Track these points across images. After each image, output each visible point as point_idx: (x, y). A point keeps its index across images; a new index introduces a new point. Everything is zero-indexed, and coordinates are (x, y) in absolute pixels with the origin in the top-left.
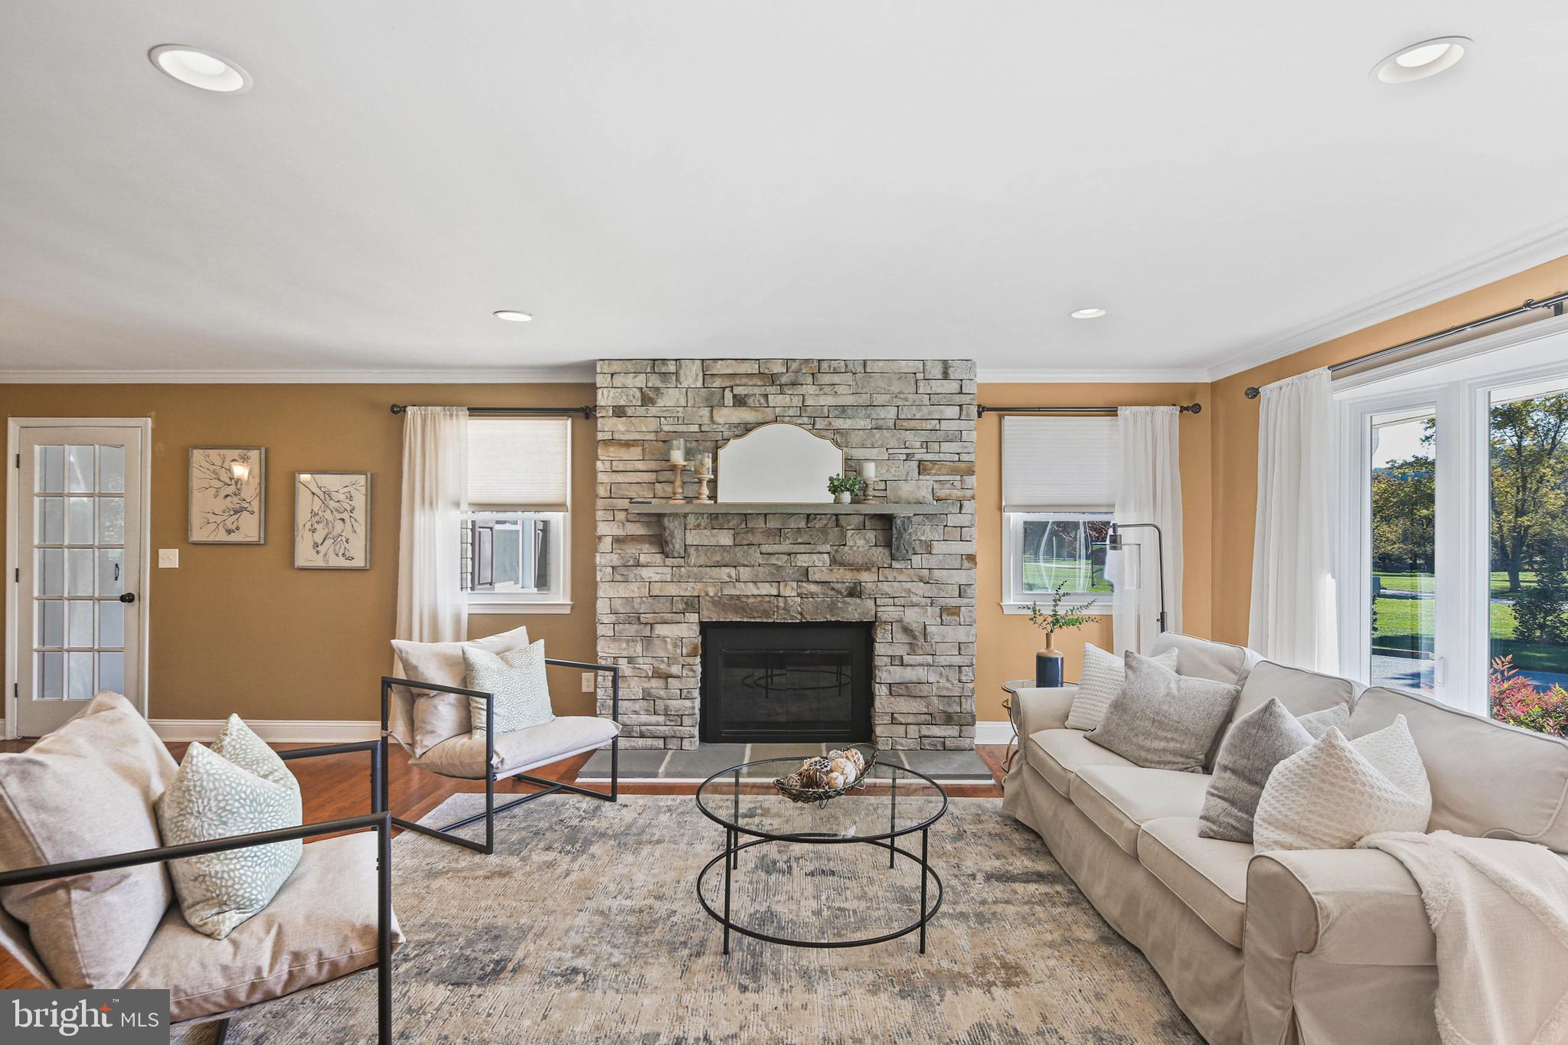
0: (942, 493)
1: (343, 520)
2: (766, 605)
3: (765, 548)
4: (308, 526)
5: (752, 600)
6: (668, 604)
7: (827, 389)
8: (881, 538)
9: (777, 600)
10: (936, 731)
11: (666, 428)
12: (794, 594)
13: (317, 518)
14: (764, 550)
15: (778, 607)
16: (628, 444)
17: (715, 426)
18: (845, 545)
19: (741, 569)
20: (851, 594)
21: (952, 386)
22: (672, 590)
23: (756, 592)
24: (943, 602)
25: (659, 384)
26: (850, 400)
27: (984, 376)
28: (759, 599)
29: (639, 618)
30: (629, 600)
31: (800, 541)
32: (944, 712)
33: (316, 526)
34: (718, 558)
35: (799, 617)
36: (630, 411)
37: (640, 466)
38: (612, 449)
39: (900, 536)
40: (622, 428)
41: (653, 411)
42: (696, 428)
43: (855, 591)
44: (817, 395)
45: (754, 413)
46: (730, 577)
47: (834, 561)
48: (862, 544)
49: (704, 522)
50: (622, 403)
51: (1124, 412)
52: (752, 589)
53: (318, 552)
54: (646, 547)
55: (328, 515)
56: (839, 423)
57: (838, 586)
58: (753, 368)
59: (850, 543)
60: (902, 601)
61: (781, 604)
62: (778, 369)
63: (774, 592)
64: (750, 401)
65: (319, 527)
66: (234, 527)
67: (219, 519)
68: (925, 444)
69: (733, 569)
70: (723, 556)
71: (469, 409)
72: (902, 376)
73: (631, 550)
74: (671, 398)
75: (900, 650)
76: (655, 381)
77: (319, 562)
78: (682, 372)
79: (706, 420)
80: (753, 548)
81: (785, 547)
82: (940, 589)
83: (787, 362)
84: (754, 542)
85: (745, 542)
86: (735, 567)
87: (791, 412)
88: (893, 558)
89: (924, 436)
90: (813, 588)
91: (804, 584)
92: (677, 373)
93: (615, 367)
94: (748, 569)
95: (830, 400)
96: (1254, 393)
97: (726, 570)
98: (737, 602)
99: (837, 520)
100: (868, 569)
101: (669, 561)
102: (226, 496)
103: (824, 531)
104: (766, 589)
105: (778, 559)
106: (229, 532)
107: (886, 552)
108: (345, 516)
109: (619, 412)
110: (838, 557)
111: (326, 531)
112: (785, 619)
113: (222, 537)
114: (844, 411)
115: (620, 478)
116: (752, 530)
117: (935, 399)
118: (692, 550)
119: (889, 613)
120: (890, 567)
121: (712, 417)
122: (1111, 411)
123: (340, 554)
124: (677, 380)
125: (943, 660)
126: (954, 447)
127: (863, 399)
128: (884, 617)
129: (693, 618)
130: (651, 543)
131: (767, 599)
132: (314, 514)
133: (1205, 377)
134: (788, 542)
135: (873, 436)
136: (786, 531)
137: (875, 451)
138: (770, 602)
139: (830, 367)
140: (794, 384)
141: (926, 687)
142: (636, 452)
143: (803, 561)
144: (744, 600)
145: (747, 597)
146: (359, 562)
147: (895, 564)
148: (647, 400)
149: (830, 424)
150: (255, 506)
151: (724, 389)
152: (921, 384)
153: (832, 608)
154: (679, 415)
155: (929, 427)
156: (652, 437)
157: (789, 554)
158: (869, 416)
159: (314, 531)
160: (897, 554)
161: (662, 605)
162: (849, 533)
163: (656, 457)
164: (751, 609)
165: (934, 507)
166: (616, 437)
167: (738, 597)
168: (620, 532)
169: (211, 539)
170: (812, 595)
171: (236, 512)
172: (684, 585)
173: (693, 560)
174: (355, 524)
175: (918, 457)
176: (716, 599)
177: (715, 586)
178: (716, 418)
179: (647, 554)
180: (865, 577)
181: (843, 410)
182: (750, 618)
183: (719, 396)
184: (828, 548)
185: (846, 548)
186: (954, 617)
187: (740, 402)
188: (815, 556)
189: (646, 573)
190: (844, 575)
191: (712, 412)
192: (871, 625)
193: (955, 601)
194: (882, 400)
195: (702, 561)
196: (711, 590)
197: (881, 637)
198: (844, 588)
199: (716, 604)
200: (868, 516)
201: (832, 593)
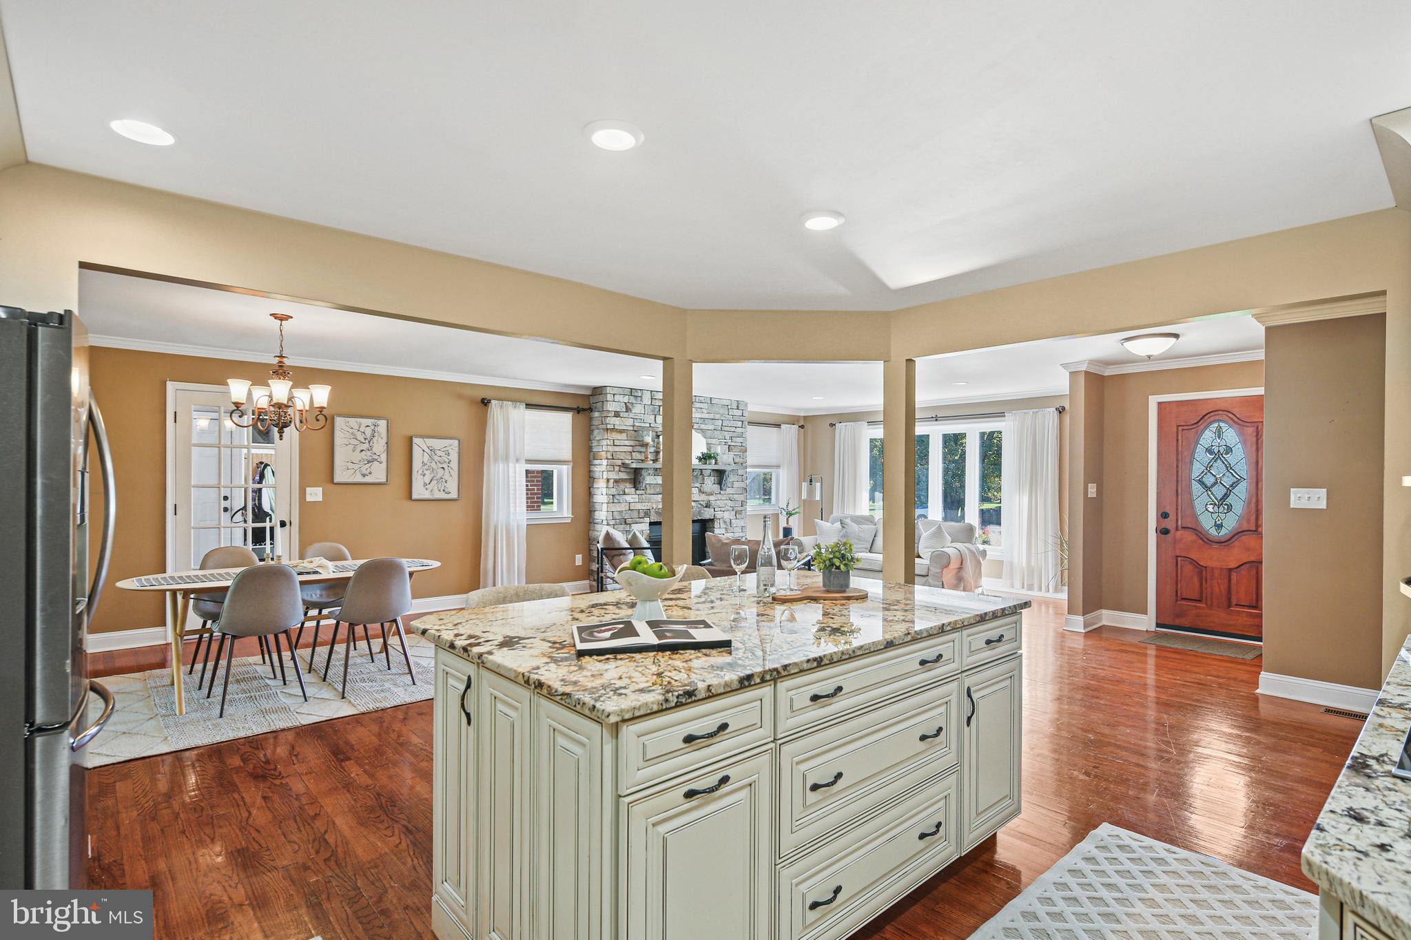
0: (737, 460)
1: (443, 468)
4: (420, 472)
6: (637, 514)
7: (699, 410)
8: (718, 480)
11: (637, 424)
13: (426, 467)
16: (621, 431)
20: (706, 507)
21: (739, 413)
22: (639, 506)
24: (736, 509)
25: (634, 402)
26: (706, 416)
27: (751, 408)
29: (625, 522)
30: (620, 512)
33: (425, 472)
34: (658, 490)
36: (622, 415)
37: (627, 443)
38: (614, 433)
39: (726, 479)
40: (617, 423)
41: (631, 415)
42: (648, 425)
43: (708, 506)
47: (700, 491)
48: (710, 483)
49: (651, 472)
50: (618, 410)
51: (783, 426)
53: (427, 489)
54: (628, 485)
55: (433, 465)
56: (703, 427)
57: (702, 503)
59: (705, 483)
60: (723, 509)
65: (427, 473)
66: (367, 472)
67: (356, 467)
68: (731, 438)
71: (526, 404)
72: (723, 406)
73: (622, 486)
74: (638, 409)
75: (723, 531)
76: (632, 400)
77: (427, 495)
78: (643, 396)
79: (653, 421)
82: (736, 503)
88: (721, 489)
89: (731, 434)
90: (693, 504)
92: (641, 397)
93: (615, 391)
95: (699, 415)
96: (832, 425)
97: (660, 496)
99: (701, 472)
100: (712, 494)
101: (638, 492)
102: (362, 451)
103: (696, 477)
106: (364, 475)
107: (719, 486)
108: (445, 466)
109: (617, 415)
110: (702, 489)
111: (433, 475)
113: (359, 479)
114: (704, 421)
115: (617, 449)
117: (734, 417)
118: (648, 486)
119: (719, 515)
120: (720, 493)
121: (655, 420)
122: (778, 426)
123: (442, 490)
124: (641, 400)
126: (739, 440)
127: (711, 416)
128: (718, 516)
129: (647, 520)
130: (630, 483)
132: (424, 464)
133: (803, 414)
135: (715, 433)
137: (716, 440)
139: (699, 399)
142: (624, 436)
146: (454, 495)
147: (722, 492)
148: (628, 410)
149: (700, 427)
150: (384, 457)
151: (660, 406)
152: (730, 410)
153: (700, 513)
154: (642, 418)
155: (732, 430)
156: (631, 428)
158: (714, 424)
159: (424, 475)
160: (724, 488)
161: (635, 515)
162: (706, 478)
163: (633, 439)
165: (733, 467)
166: (616, 427)
168: (617, 477)
169: (350, 480)
170: (693, 507)
171: (369, 462)
172: (644, 504)
173: (648, 492)
174: (451, 471)
175: (729, 444)
176: (657, 510)
177: (655, 504)
178: (657, 421)
179: (629, 489)
180: (712, 498)
183: (658, 410)
184: (698, 485)
185: (705, 485)
186: (740, 515)
188: (693, 489)
189: (628, 498)
190: (704, 497)
191: (655, 418)
192: (712, 521)
193: (740, 509)
194: (718, 416)
195: (652, 492)
196: (655, 506)
197: (716, 525)
198: (704, 503)
199: (656, 513)
200: (713, 470)
201: (699, 506)
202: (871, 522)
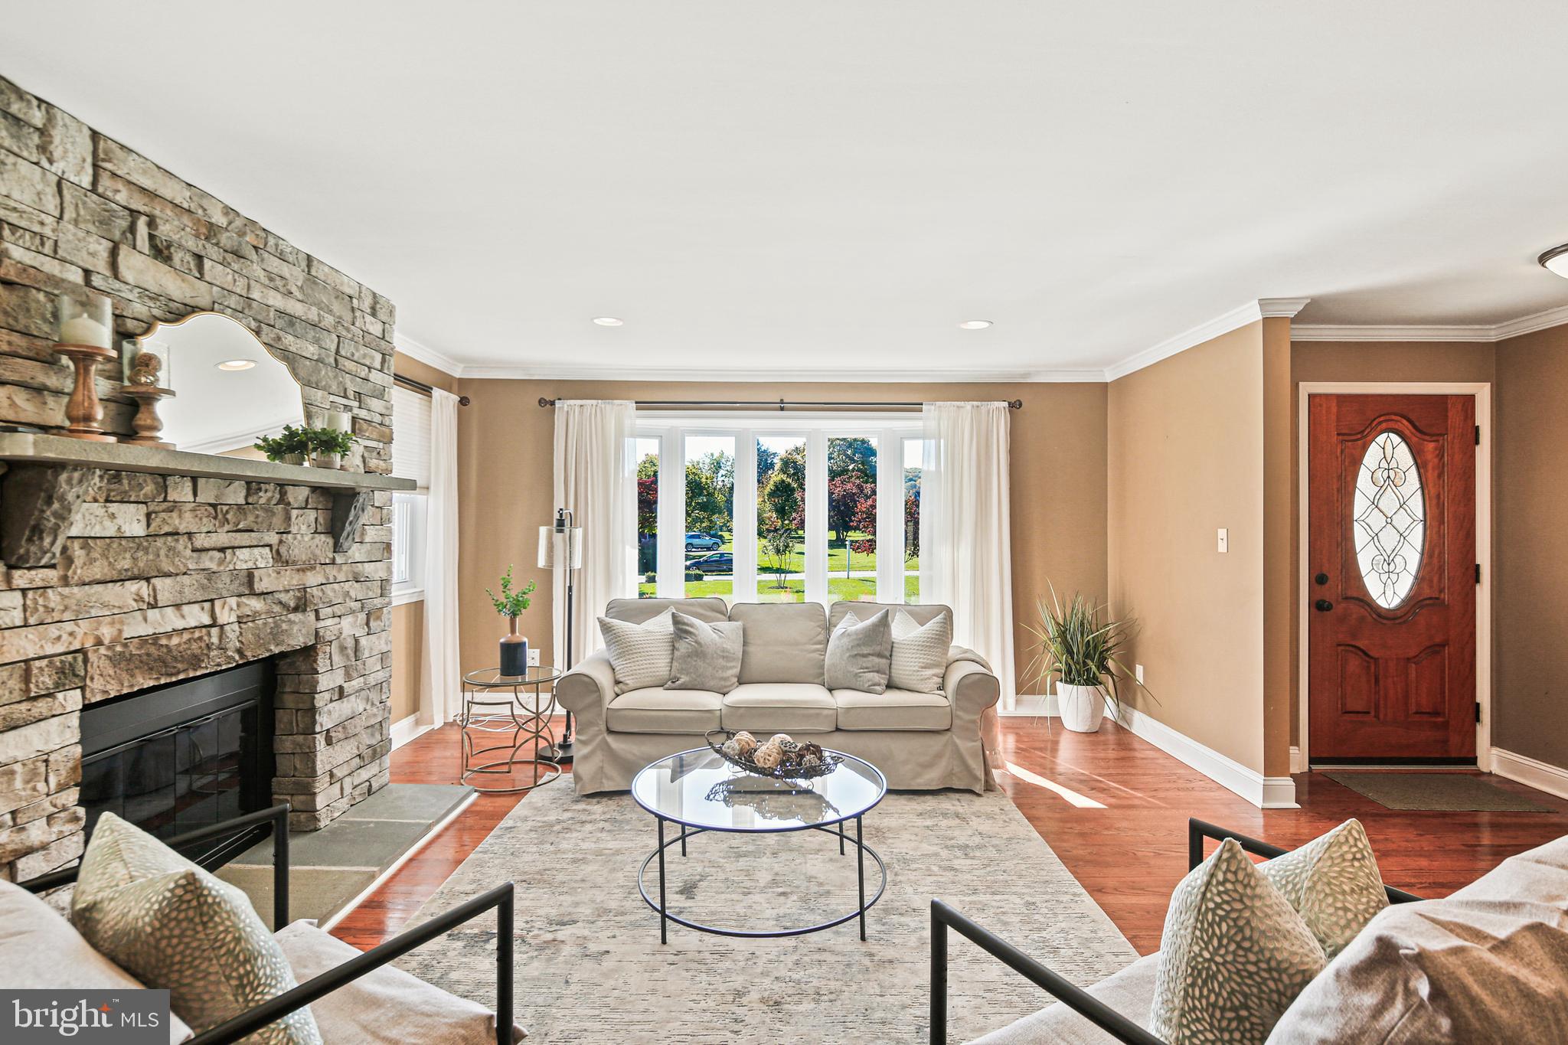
0: (373, 464)
2: (194, 646)
3: (201, 541)
5: (175, 641)
6: (18, 682)
7: (273, 281)
8: (321, 520)
9: (209, 634)
10: (365, 774)
12: (234, 619)
14: (198, 544)
15: (209, 647)
17: (117, 285)
18: (289, 532)
19: (157, 582)
20: (296, 609)
21: (378, 328)
22: (27, 645)
23: (180, 624)
24: (369, 605)
26: (296, 308)
28: (186, 636)
31: (240, 526)
32: (370, 746)
34: (126, 563)
35: (237, 657)
39: (357, 517)
42: (77, 275)
43: (301, 606)
44: (266, 286)
45: (179, 282)
46: (139, 599)
47: (278, 557)
48: (305, 530)
51: (436, 397)
52: (171, 620)
56: (289, 340)
57: (284, 597)
58: (181, 197)
59: (294, 529)
60: (338, 610)
61: (215, 640)
62: (219, 219)
63: (207, 621)
64: (177, 256)
68: (359, 396)
69: (144, 584)
70: (135, 559)
72: (339, 295)
74: (22, 183)
75: (338, 678)
78: (52, 137)
79: (101, 265)
80: (183, 540)
81: (222, 538)
82: (368, 588)
83: (228, 210)
84: (182, 529)
85: (166, 529)
86: (148, 580)
87: (233, 302)
88: (337, 548)
89: (358, 385)
90: (256, 604)
91: (244, 599)
92: (42, 134)
94: (168, 581)
95: (276, 300)
96: (546, 407)
97: (133, 587)
98: (153, 650)
99: (283, 494)
100: (313, 568)
101: (19, 578)
103: (268, 510)
104: (196, 616)
105: (211, 559)
107: (330, 541)
110: (283, 550)
112: (219, 665)
114: (292, 324)
116: (174, 507)
117: (368, 338)
118: (77, 550)
119: (329, 630)
120: (333, 562)
121: (114, 265)
124: (43, 148)
125: (372, 680)
126: (376, 404)
127: (313, 314)
128: (326, 636)
129: (72, 700)
131: (197, 634)
134: (227, 527)
135: (319, 371)
136: (225, 508)
137: (320, 393)
138: (200, 638)
139: (277, 245)
140: (238, 254)
141: (356, 721)
143: (243, 559)
144: (164, 642)
145: (169, 635)
147: (339, 560)
149: (279, 339)
151: (134, 214)
152: (356, 313)
153: (276, 635)
154: (46, 230)
155: (363, 375)
157: (222, 550)
158: (317, 341)
160: (344, 546)
161: (8, 685)
162: (294, 513)
164: (175, 659)
165: (366, 483)
167: (155, 638)
170: (254, 616)
172: (53, 631)
173: (79, 572)
175: (355, 412)
176: (119, 649)
177: (112, 623)
178: (120, 268)
180: (312, 579)
181: (291, 320)
182: (172, 675)
183: (124, 224)
184: (273, 538)
185: (290, 536)
186: (379, 622)
187: (161, 252)
188: (256, 551)
190: (290, 579)
191: (114, 253)
192: (308, 652)
193: (378, 602)
194: (329, 320)
195: (98, 570)
196: (107, 633)
197: (322, 664)
198: (289, 599)
199: (115, 660)
200: (316, 489)
201: (277, 609)
202: (722, 613)
